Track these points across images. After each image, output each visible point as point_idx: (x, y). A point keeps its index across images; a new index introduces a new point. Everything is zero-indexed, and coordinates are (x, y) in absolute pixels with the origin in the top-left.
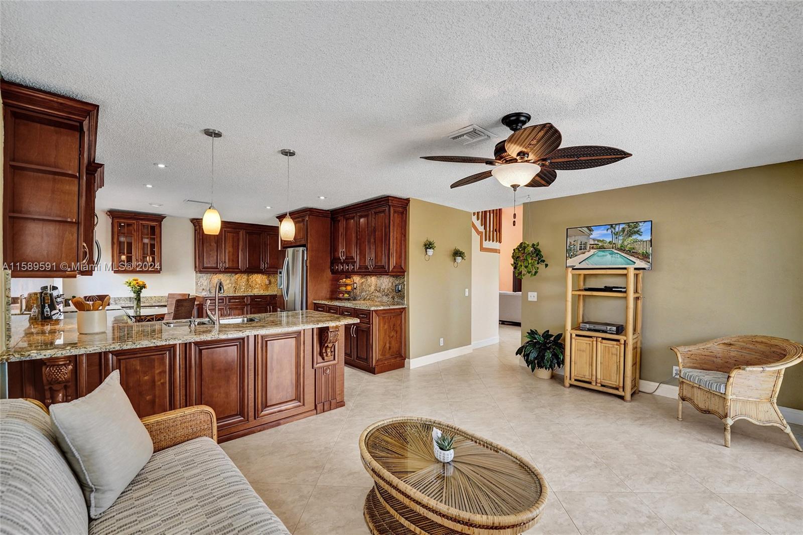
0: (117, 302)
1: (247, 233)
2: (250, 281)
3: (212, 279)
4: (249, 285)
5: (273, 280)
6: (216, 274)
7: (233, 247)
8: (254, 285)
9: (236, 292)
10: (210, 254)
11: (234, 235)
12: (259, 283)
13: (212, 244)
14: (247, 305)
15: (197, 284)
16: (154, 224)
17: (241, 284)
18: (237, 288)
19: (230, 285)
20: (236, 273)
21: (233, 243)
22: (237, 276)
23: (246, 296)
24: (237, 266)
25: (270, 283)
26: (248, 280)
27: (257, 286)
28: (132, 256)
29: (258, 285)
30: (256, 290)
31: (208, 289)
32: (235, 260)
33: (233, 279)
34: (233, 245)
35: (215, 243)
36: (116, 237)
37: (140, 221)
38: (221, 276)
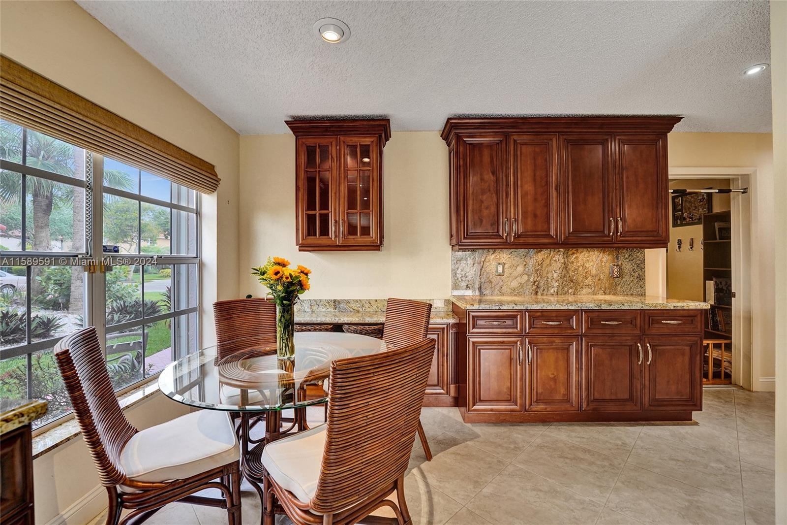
0: (314, 308)
1: (569, 141)
2: (571, 267)
3: (488, 264)
4: (570, 282)
5: (627, 266)
6: (495, 249)
7: (535, 180)
8: (580, 279)
9: (539, 294)
10: (482, 202)
11: (537, 149)
12: (594, 272)
13: (486, 177)
14: (579, 337)
15: (454, 274)
16: (367, 141)
17: (550, 276)
18: (541, 284)
19: (525, 278)
20: (539, 247)
21: (535, 171)
22: (543, 254)
23: (575, 312)
24: (546, 227)
25: (621, 275)
26: (565, 267)
27: (589, 281)
28: (327, 215)
29: (590, 279)
30: (585, 291)
31: (477, 286)
32: (538, 213)
33: (531, 263)
34: (535, 175)
35: (493, 173)
36: (302, 175)
37: (342, 138)
38: (505, 255)
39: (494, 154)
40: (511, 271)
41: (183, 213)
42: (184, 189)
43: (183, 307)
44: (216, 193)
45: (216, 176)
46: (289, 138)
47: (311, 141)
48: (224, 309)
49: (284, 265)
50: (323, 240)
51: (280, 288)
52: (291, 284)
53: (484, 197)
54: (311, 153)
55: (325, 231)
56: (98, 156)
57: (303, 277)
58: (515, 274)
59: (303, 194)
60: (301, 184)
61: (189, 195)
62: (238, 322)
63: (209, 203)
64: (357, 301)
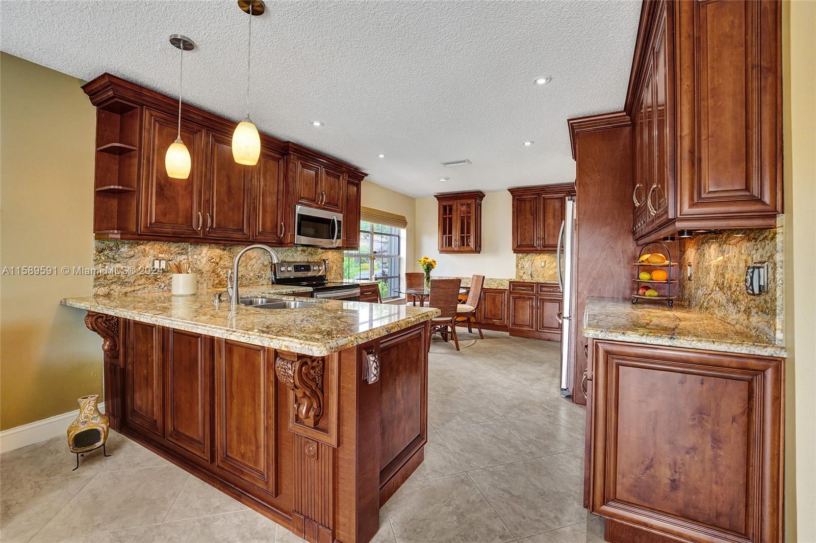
3: (535, 261)
6: (540, 253)
7: (554, 218)
10: (525, 229)
11: (556, 200)
13: (527, 216)
15: (517, 266)
16: (471, 201)
21: (554, 212)
28: (452, 237)
31: (529, 273)
32: (556, 235)
34: (554, 215)
35: (531, 214)
36: (441, 219)
37: (458, 201)
38: (546, 256)
39: (532, 204)
40: (549, 265)
41: (393, 237)
42: (393, 228)
43: (393, 275)
44: (406, 229)
45: (406, 221)
46: (436, 201)
47: (445, 204)
48: (409, 276)
49: (427, 259)
50: (450, 249)
51: (425, 266)
52: (428, 265)
53: (527, 227)
54: (445, 207)
55: (450, 245)
56: (372, 223)
57: (433, 263)
58: (552, 267)
59: (441, 226)
60: (440, 224)
61: (395, 230)
62: (414, 281)
63: (403, 232)
64: (467, 278)
